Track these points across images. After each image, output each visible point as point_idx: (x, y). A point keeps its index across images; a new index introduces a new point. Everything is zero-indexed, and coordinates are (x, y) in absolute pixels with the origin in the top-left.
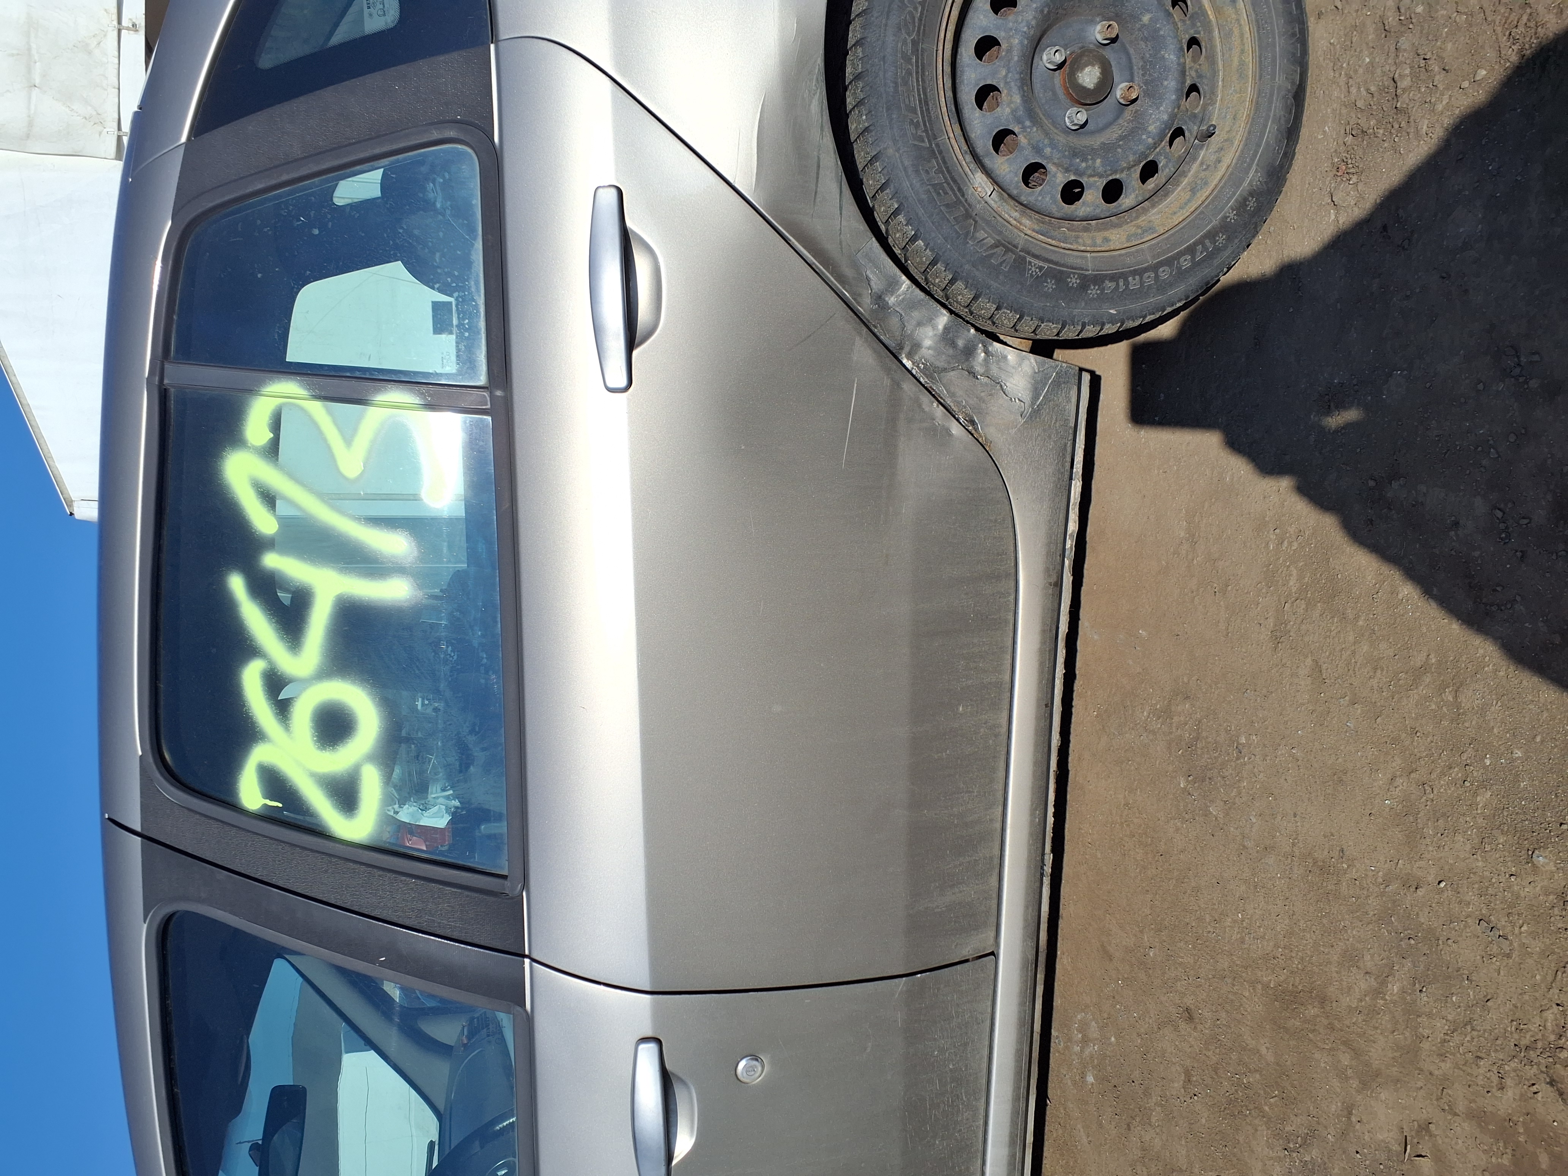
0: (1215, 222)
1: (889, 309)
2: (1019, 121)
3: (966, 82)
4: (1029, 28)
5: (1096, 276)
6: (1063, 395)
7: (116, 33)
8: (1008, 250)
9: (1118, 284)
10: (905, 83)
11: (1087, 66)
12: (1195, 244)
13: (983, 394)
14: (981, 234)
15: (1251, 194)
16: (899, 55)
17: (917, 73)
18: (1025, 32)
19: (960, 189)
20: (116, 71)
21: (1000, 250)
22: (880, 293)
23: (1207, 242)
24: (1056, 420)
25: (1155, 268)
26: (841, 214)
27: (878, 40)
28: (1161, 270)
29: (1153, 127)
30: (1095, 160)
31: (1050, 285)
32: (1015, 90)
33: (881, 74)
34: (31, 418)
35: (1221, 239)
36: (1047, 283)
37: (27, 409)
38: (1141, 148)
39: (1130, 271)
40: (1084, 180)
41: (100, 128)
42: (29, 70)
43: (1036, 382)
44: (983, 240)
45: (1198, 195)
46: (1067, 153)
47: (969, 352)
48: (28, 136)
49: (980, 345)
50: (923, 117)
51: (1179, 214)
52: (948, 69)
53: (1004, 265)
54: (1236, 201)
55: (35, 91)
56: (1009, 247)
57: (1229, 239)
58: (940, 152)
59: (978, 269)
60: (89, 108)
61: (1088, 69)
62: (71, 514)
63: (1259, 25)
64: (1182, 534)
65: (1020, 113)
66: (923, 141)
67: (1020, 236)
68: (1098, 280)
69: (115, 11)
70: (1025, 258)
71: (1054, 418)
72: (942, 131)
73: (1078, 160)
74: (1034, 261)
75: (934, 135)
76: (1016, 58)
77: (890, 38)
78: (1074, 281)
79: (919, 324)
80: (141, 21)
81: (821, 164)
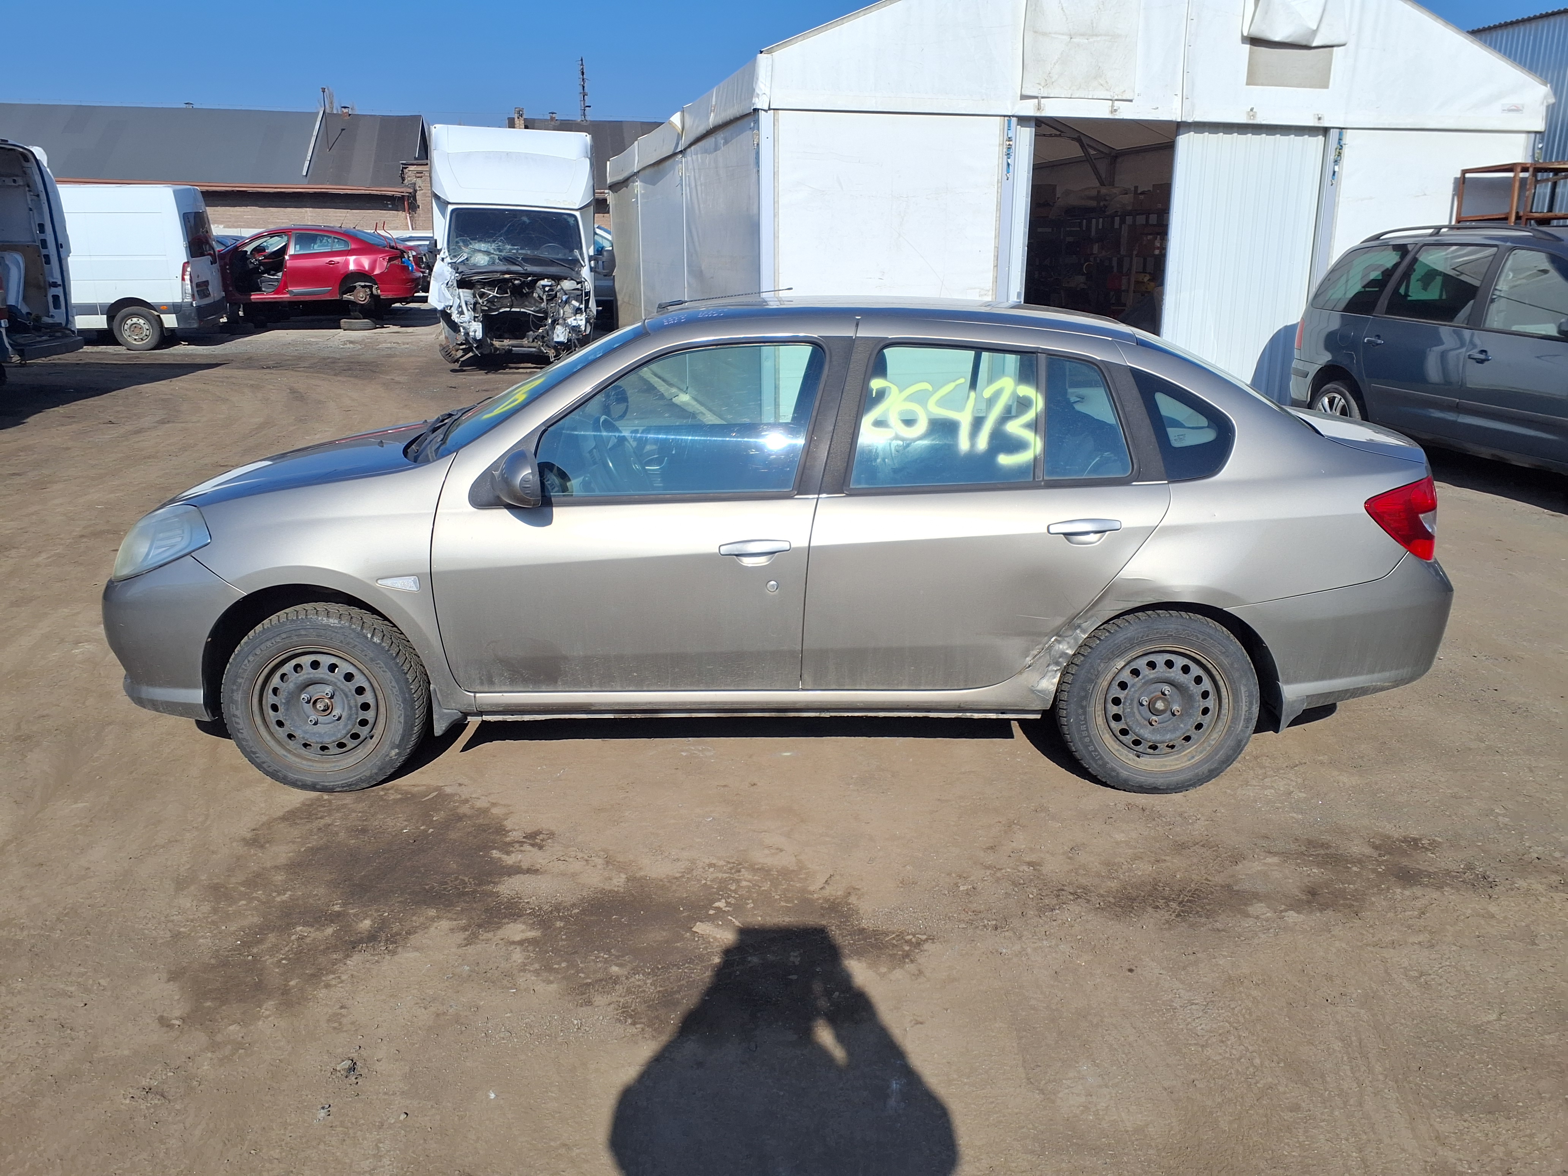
0: (1107, 759)
1: (1075, 631)
2: (1143, 678)
3: (1157, 657)
4: (1177, 680)
7: (1109, 98)
10: (1157, 633)
12: (1099, 752)
13: (1040, 670)
14: (1102, 665)
15: (1118, 773)
16: (1166, 630)
17: (1161, 637)
18: (1175, 679)
19: (1117, 656)
20: (1083, 96)
22: (1080, 627)
23: (1099, 757)
24: (1029, 701)
25: (1089, 736)
26: (1111, 609)
27: (1172, 621)
28: (1089, 739)
29: (1141, 732)
30: (1128, 710)
31: (1083, 694)
32: (1154, 676)
33: (1160, 623)
34: (833, 25)
35: (1100, 763)
37: (839, 22)
38: (1134, 727)
39: (1087, 726)
40: (1121, 705)
41: (1043, 84)
42: (1082, 35)
43: (1045, 691)
44: (1100, 666)
45: (1117, 753)
46: (1131, 698)
47: (1057, 663)
48: (1035, 32)
49: (1060, 668)
50: (1145, 640)
51: (1108, 745)
52: (1162, 649)
53: (1090, 675)
54: (1115, 767)
55: (1067, 38)
56: (1097, 675)
57: (1100, 766)
58: (1132, 647)
59: (1089, 665)
60: (1057, 76)
61: (1162, 704)
62: (761, 52)
63: (1180, 771)
65: (1147, 678)
66: (1134, 642)
67: (1099, 682)
68: (1085, 713)
69: (1124, 98)
70: (1092, 684)
72: (1140, 648)
73: (1128, 702)
74: (1090, 688)
75: (1139, 645)
77: (1173, 626)
78: (1084, 703)
79: (1068, 643)
80: (1118, 116)
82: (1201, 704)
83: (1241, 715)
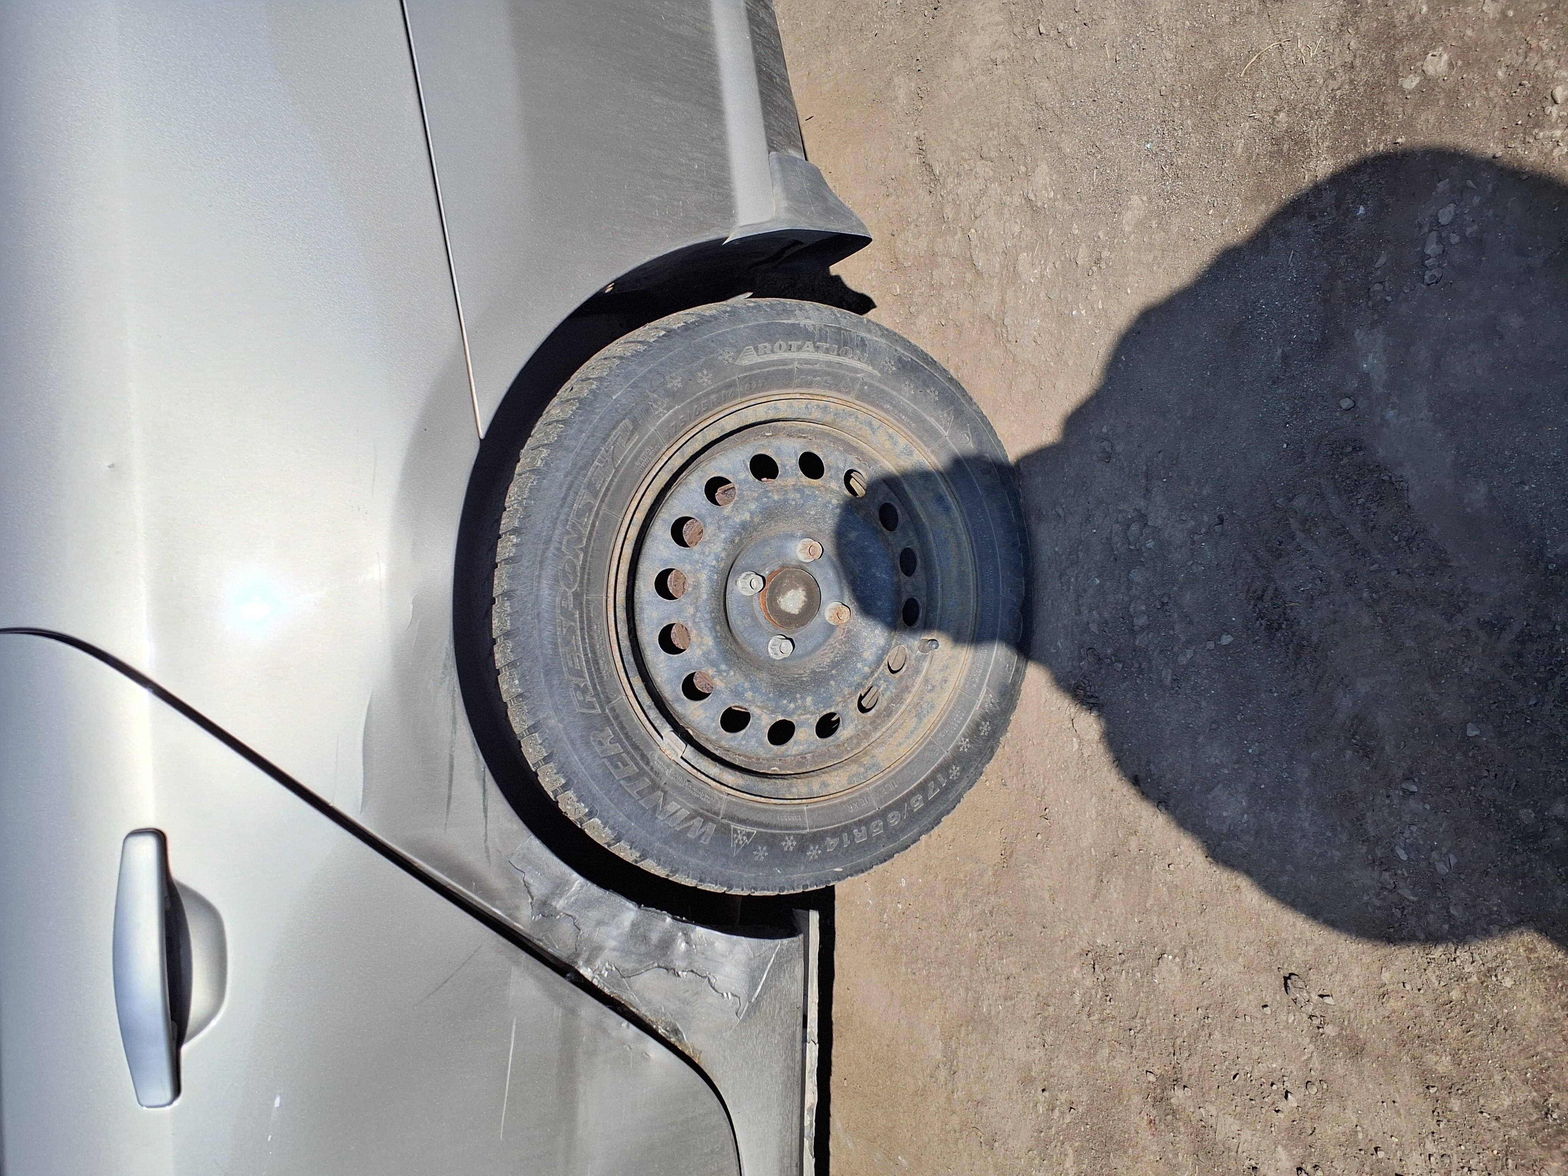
0: (946, 754)
1: (558, 914)
2: (713, 664)
3: (646, 620)
4: (718, 561)
5: (815, 834)
8: (707, 820)
9: (841, 841)
10: (567, 643)
11: (789, 590)
12: (926, 781)
13: (686, 995)
14: (673, 806)
15: (984, 718)
16: (558, 611)
17: (582, 629)
18: (714, 567)
19: (643, 756)
21: (697, 822)
22: (543, 899)
23: (939, 776)
24: (780, 1009)
25: (882, 815)
26: (486, 816)
27: (530, 594)
28: (890, 815)
29: (868, 653)
30: (805, 699)
31: (762, 853)
32: (706, 631)
33: (535, 633)
35: (955, 770)
36: (758, 851)
38: (857, 679)
39: (855, 823)
40: (793, 719)
43: (753, 970)
44: (676, 812)
45: (925, 720)
46: (771, 695)
47: (666, 944)
49: (680, 934)
50: (592, 679)
51: (905, 745)
52: (622, 615)
53: (703, 838)
54: (967, 727)
56: (707, 815)
57: (963, 770)
58: (616, 717)
59: (671, 847)
61: (790, 594)
63: (977, 535)
64: (939, 1056)
65: (714, 656)
66: (594, 708)
67: (721, 799)
68: (817, 838)
70: (729, 825)
71: (778, 1007)
72: (618, 689)
73: (785, 702)
74: (740, 828)
75: (608, 698)
76: (705, 596)
77: (545, 592)
78: (790, 844)
79: (600, 923)
81: (455, 762)
82: (791, 481)
83: (829, 364)
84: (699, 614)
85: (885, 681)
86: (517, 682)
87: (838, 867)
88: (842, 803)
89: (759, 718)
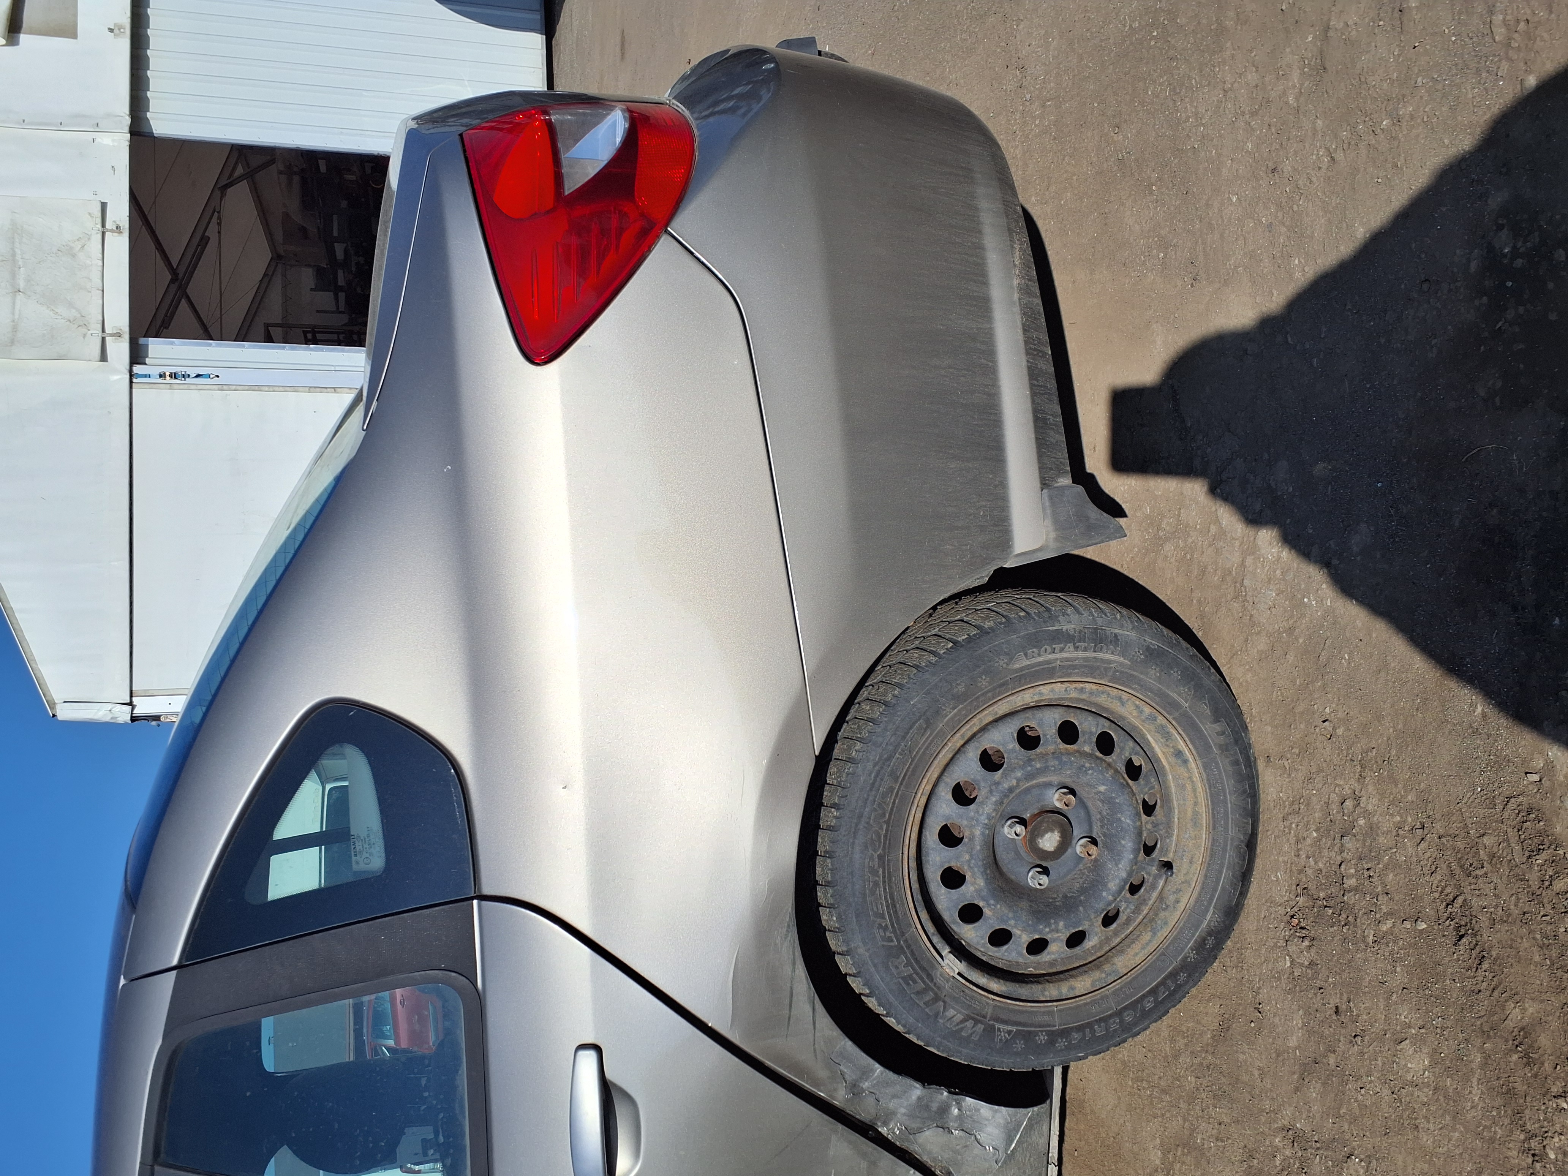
0: (1175, 963)
1: (864, 1092)
3: (931, 863)
4: (989, 820)
5: (1063, 1030)
6: (1036, 1133)
7: (100, 236)
8: (977, 1022)
9: (1084, 1034)
10: (873, 893)
11: (1047, 832)
12: (1157, 986)
13: (958, 1147)
14: (951, 1012)
15: (1210, 934)
16: (867, 870)
17: (884, 882)
18: (986, 824)
19: (929, 976)
20: (100, 274)
21: (970, 1024)
22: (854, 1082)
23: (1169, 982)
24: (1030, 1157)
25: (1119, 1013)
26: (814, 1028)
27: (846, 856)
28: (1125, 1014)
29: (1112, 884)
30: (1058, 924)
31: (1020, 1045)
32: (978, 875)
33: (849, 885)
34: (14, 621)
35: (1183, 976)
36: (1017, 1044)
37: (10, 613)
39: (1096, 1021)
40: (1048, 937)
41: (84, 330)
42: (13, 275)
43: (1010, 1130)
44: (953, 1017)
45: (1159, 934)
46: (1030, 922)
47: (944, 1110)
48: (12, 342)
49: (954, 1103)
50: (891, 920)
51: (1141, 955)
52: (913, 864)
53: (974, 1035)
54: (1195, 942)
55: (20, 297)
56: (976, 1018)
57: (1189, 976)
58: (909, 947)
59: (949, 1042)
60: (74, 311)
61: (1048, 836)
62: (54, 716)
63: (1212, 785)
65: (985, 891)
66: (892, 941)
67: (987, 1004)
68: (1065, 1033)
69: (99, 215)
70: (994, 1026)
71: (1028, 1156)
72: (910, 924)
73: (1041, 927)
74: (1002, 1027)
75: (903, 932)
76: (978, 848)
77: (857, 856)
78: (1042, 1038)
79: (894, 1096)
80: (125, 224)
81: (794, 992)
82: (1051, 748)
83: (1086, 659)
84: (973, 861)
85: (1125, 902)
86: (835, 919)
87: (1081, 1053)
88: (1086, 1004)
89: (1020, 937)
